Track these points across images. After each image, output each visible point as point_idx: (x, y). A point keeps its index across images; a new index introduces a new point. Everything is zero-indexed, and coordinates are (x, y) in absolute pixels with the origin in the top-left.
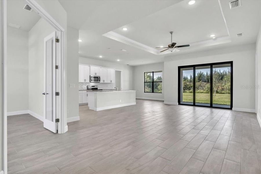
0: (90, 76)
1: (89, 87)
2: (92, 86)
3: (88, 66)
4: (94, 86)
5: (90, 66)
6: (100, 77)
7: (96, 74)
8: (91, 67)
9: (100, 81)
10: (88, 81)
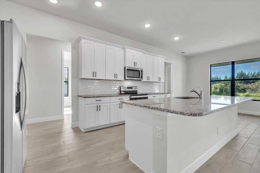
0: (125, 68)
1: (122, 90)
2: (128, 88)
3: (120, 49)
4: (132, 88)
5: (124, 49)
6: (142, 71)
7: (135, 64)
8: (127, 50)
9: (142, 77)
10: (121, 77)
